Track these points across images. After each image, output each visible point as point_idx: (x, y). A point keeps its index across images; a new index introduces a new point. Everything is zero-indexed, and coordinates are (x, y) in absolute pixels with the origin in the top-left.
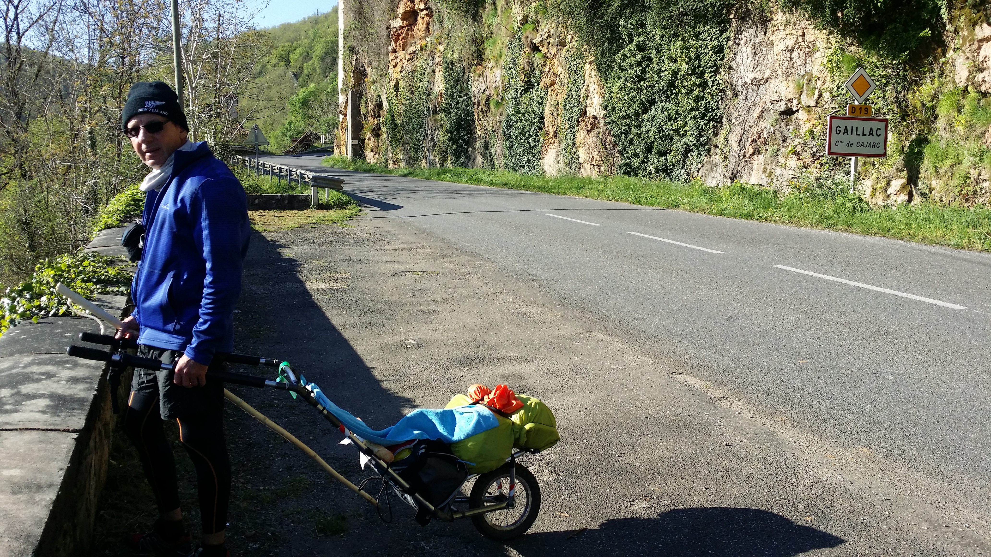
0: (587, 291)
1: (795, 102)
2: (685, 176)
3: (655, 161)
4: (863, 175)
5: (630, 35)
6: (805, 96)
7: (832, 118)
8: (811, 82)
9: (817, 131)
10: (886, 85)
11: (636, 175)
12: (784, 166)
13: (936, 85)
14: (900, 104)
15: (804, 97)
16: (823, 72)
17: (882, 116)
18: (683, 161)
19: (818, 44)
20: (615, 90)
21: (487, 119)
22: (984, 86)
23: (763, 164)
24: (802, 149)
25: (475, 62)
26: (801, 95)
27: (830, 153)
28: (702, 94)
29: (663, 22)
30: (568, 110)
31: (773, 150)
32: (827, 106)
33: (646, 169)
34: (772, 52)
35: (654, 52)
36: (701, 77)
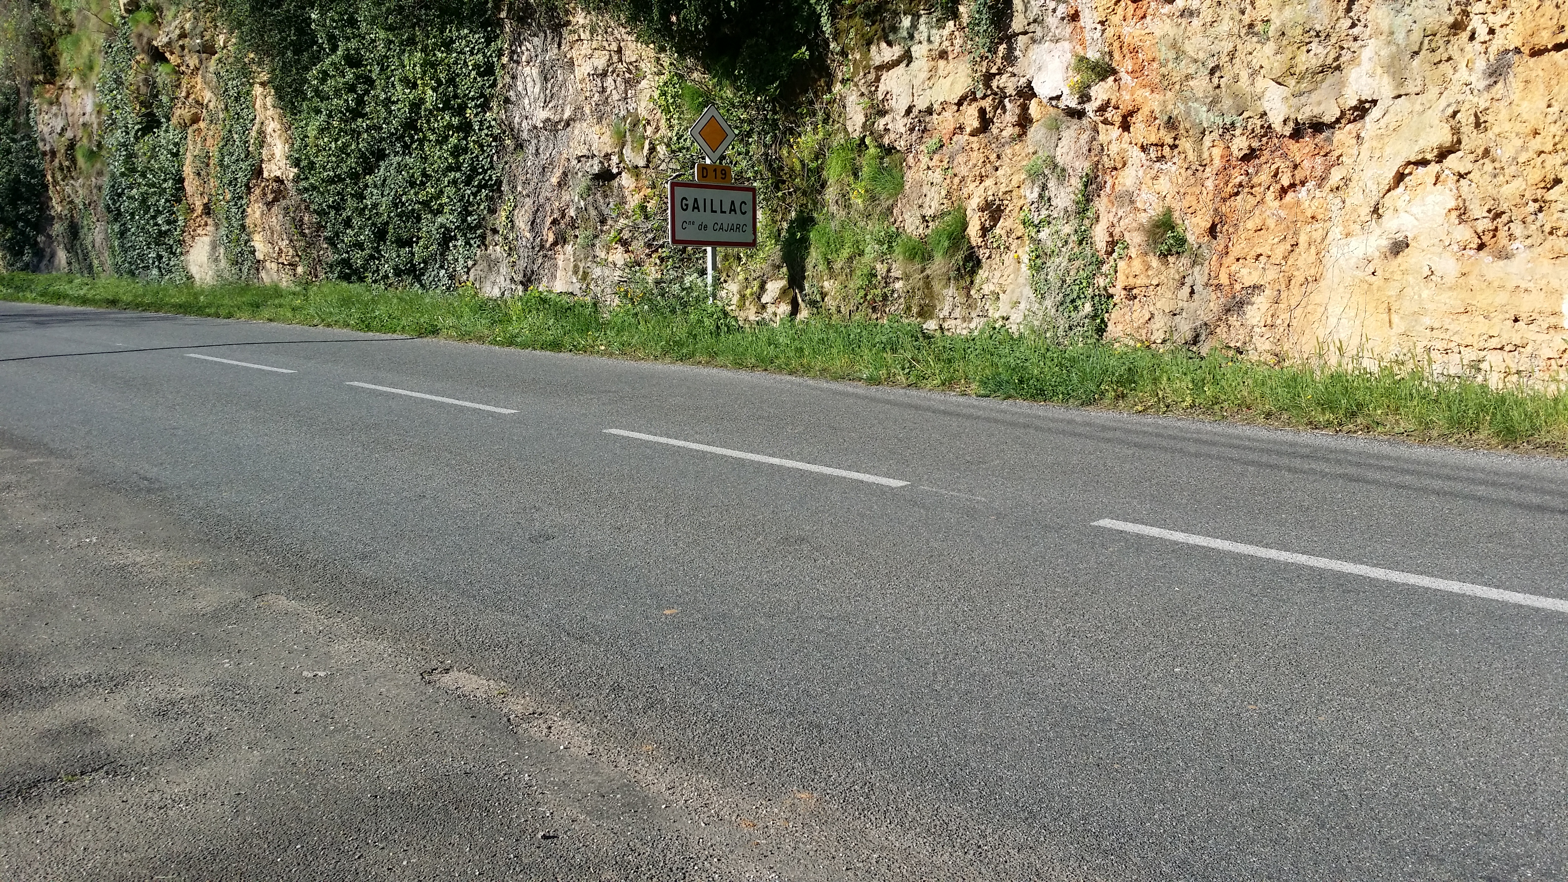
0: (262, 505)
1: (615, 159)
2: (446, 280)
3: (391, 256)
4: (724, 275)
5: (332, 39)
6: (629, 151)
7: (673, 185)
8: (636, 128)
9: (651, 206)
10: (749, 134)
11: (362, 279)
12: (605, 263)
13: (821, 135)
14: (771, 165)
15: (627, 152)
16: (655, 112)
17: (746, 183)
18: (441, 255)
19: (643, 66)
20: (312, 132)
21: (72, 182)
22: (887, 137)
23: (572, 260)
24: (631, 234)
25: (41, 77)
26: (623, 148)
27: (674, 241)
28: (465, 142)
29: (387, 18)
30: (228, 167)
31: (587, 237)
32: (663, 166)
33: (378, 270)
34: (572, 76)
35: (377, 69)
36: (459, 115)
